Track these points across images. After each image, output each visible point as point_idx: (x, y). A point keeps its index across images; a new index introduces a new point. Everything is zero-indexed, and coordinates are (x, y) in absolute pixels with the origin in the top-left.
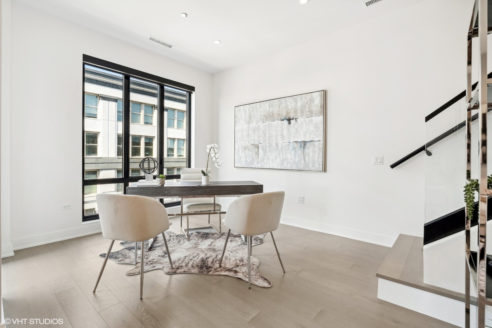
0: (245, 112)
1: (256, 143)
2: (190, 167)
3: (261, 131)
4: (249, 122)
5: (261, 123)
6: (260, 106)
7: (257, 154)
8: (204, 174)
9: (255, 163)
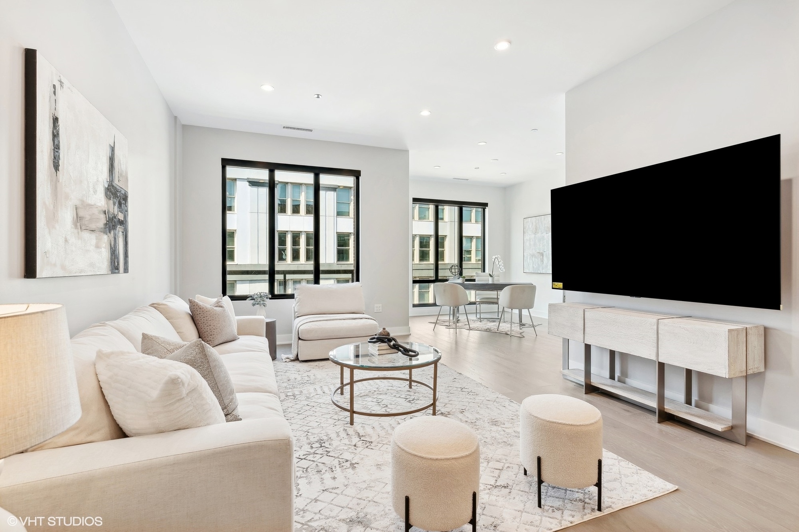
0: (532, 223)
1: (541, 251)
2: (484, 271)
3: (545, 241)
4: (535, 233)
5: (545, 233)
6: (544, 219)
7: (542, 261)
8: (491, 276)
9: (541, 269)
